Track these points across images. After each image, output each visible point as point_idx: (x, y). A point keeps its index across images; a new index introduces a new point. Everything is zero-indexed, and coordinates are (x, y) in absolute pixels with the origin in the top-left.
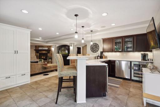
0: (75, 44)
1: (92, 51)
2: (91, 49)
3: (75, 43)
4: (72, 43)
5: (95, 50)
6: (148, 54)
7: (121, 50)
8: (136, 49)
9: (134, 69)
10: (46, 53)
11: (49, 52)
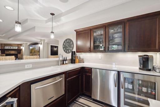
0: (46, 42)
1: (64, 51)
2: (63, 48)
3: (45, 39)
4: (41, 40)
5: (68, 50)
6: (152, 57)
7: (103, 49)
8: (129, 46)
9: (125, 88)
10: (16, 53)
11: (20, 52)
